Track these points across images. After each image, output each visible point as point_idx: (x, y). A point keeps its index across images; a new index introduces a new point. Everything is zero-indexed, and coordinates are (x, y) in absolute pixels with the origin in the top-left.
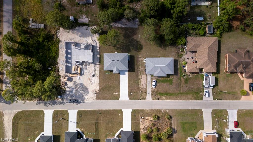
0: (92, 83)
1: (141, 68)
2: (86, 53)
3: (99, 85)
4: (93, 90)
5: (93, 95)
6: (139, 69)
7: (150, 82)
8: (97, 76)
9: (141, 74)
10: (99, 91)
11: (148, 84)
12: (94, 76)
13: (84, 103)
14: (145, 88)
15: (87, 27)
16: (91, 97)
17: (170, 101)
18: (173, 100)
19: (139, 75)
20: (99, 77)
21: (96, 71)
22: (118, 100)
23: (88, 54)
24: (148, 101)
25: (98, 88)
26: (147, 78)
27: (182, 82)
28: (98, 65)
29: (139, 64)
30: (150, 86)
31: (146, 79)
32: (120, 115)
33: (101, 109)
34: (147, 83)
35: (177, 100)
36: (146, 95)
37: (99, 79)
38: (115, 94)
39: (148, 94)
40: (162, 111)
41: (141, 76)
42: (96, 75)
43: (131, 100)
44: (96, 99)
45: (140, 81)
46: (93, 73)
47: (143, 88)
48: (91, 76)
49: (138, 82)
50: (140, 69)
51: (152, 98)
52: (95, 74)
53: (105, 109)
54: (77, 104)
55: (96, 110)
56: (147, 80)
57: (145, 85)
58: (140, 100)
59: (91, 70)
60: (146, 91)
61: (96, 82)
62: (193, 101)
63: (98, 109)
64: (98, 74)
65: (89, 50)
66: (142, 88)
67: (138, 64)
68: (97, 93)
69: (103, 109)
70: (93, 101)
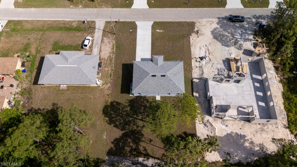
0: (205, 46)
1: (108, 71)
2: (223, 99)
3: (191, 44)
4: (202, 36)
5: (201, 28)
6: (113, 68)
7: (94, 46)
8: (195, 58)
9: (111, 60)
10: (191, 35)
11: (98, 44)
12: (201, 58)
15: (229, 160)
16: (205, 26)
17: (63, 20)
18: (59, 21)
19: (113, 59)
20: (192, 57)
21: (200, 67)
22: (156, 21)
23: (219, 96)
24: (102, 19)
25: (193, 38)
26: (100, 53)
27: (35, 47)
28: (195, 78)
29: (112, 77)
30: (95, 42)
31: (100, 51)
32: (153, 1)
33: (186, 9)
34: (101, 46)
35: (52, 21)
36: (104, 29)
37: (192, 53)
38: (161, 31)
39: (102, 28)
40: (80, 6)
41: (110, 57)
42: (199, 60)
43: (133, 20)
44: (195, 23)
45: (113, 49)
46: (204, 62)
47: (109, 38)
48: (207, 59)
49: (117, 47)
50: (112, 70)
51: (95, 24)
52: (200, 62)
53: (179, 9)
55: (195, 8)
56: (99, 49)
57: (104, 43)
58: (117, 20)
59: (210, 67)
60: (103, 33)
61: (198, 48)
62: (26, 19)
63: (191, 9)
64: (193, 61)
65: (219, 105)
66: (111, 38)
67: (114, 78)
68: (195, 32)
69: (182, 9)
70: (201, 20)
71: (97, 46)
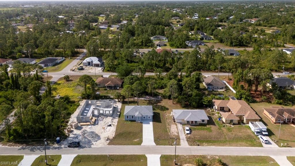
0: (106, 131)
1: (169, 120)
3: (115, 133)
4: (106, 137)
5: (105, 142)
6: (166, 121)
7: (183, 130)
8: (114, 126)
9: (169, 124)
10: (113, 137)
11: (180, 131)
12: (110, 125)
13: (90, 148)
14: (177, 135)
16: (101, 143)
17: (216, 147)
18: (220, 146)
19: (167, 125)
21: (113, 122)
22: (139, 146)
24: (184, 147)
25: (112, 135)
26: (177, 127)
28: (117, 119)
30: (183, 132)
31: (177, 128)
35: (226, 146)
36: (180, 141)
37: (115, 128)
39: (181, 141)
40: (209, 157)
41: (170, 126)
43: (157, 146)
44: (107, 145)
45: (169, 130)
46: (110, 123)
47: (174, 135)
48: (107, 125)
49: (167, 131)
51: (189, 144)
52: (112, 124)
53: (119, 154)
54: (79, 149)
55: (104, 155)
56: (178, 129)
57: (177, 132)
58: (172, 146)
59: (107, 121)
60: (179, 137)
61: (111, 130)
62: (249, 147)
63: (108, 154)
64: (116, 125)
66: (172, 135)
67: (165, 118)
68: (110, 140)
69: (115, 154)
70: (102, 146)
71: (180, 130)
